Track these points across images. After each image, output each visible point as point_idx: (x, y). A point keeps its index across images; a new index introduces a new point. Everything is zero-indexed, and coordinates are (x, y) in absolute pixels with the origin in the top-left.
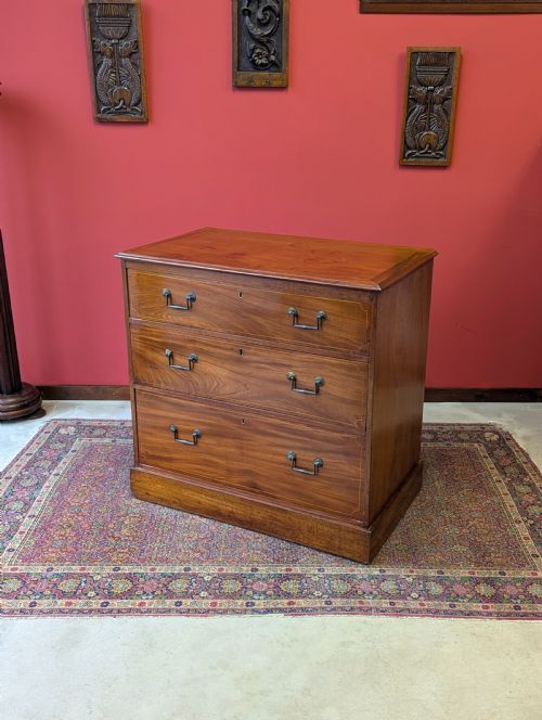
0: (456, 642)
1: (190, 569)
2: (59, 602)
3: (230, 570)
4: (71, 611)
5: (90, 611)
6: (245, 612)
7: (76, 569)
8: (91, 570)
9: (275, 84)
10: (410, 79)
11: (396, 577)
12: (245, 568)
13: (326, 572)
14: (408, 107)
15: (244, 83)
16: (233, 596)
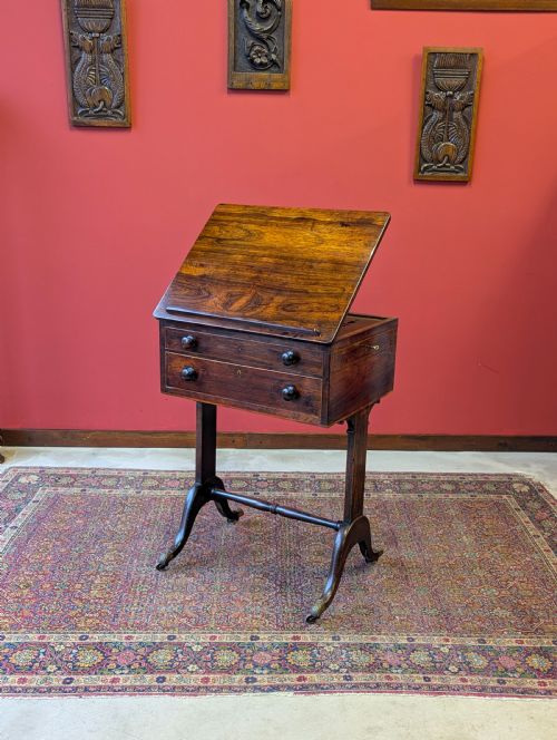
0: (511, 728)
1: (174, 637)
2: (11, 678)
3: (226, 638)
4: (26, 690)
5: (50, 690)
6: (244, 689)
7: (33, 637)
8: (52, 638)
9: (275, 86)
10: (427, 83)
11: (428, 647)
12: (242, 636)
13: (342, 641)
14: (425, 115)
15: (241, 85)
16: (229, 670)
